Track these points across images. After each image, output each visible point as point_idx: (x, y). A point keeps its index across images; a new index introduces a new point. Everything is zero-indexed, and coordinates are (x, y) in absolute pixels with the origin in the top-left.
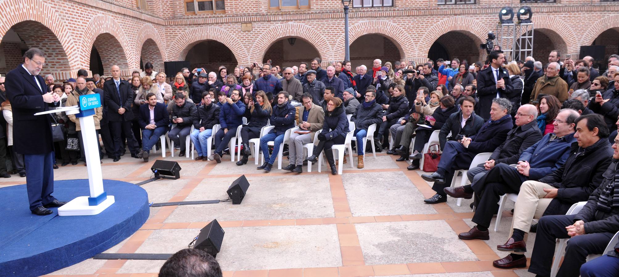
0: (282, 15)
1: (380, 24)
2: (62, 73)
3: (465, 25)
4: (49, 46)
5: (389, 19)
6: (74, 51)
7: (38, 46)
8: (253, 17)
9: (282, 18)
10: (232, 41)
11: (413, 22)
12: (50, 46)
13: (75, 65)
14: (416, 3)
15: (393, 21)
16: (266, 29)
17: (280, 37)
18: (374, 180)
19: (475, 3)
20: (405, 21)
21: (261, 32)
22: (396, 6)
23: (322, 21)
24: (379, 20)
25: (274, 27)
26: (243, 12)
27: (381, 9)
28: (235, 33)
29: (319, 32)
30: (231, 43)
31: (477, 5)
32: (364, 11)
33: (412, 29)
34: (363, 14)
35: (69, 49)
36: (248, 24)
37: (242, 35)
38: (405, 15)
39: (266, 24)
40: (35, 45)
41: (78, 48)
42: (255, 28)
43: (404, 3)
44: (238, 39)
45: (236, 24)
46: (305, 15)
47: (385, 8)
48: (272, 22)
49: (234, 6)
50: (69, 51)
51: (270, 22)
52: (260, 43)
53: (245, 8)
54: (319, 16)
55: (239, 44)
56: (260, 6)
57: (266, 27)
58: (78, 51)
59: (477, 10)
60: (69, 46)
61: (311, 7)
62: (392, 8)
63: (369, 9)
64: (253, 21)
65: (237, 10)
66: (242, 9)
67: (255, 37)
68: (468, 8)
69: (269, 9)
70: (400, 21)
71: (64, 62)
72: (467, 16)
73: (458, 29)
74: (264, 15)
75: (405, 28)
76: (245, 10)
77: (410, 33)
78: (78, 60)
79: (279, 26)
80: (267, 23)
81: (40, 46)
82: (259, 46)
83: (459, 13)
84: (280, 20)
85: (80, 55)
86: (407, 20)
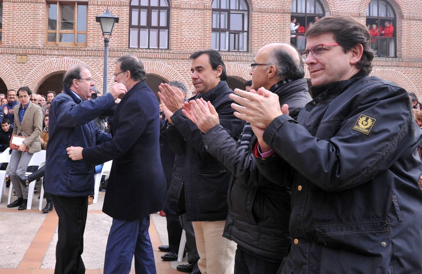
0: (58, 50)
1: (155, 65)
3: (238, 71)
5: (164, 61)
8: (29, 49)
9: (58, 53)
10: (5, 72)
11: (187, 65)
14: (190, 48)
15: (168, 63)
16: (41, 63)
17: (55, 71)
18: (96, 223)
19: (248, 51)
20: (179, 63)
21: (36, 65)
22: (171, 49)
23: (97, 59)
24: (154, 62)
25: (49, 60)
26: (19, 44)
27: (156, 51)
28: (9, 64)
29: (94, 69)
30: (4, 73)
31: (249, 53)
32: (139, 52)
33: (186, 72)
34: (139, 54)
36: (23, 56)
37: (16, 66)
38: (180, 58)
39: (42, 58)
42: (30, 60)
43: (179, 47)
44: (12, 70)
45: (11, 55)
46: (81, 51)
47: (160, 50)
48: (47, 56)
49: (11, 38)
51: (46, 55)
52: (34, 75)
53: (22, 40)
54: (95, 53)
55: (12, 75)
56: (37, 40)
57: (42, 61)
59: (249, 58)
61: (88, 45)
62: (167, 51)
63: (145, 50)
64: (28, 54)
65: (13, 42)
66: (18, 41)
67: (29, 69)
68: (240, 56)
69: (46, 43)
70: (175, 63)
72: (239, 62)
73: (231, 75)
74: (40, 49)
75: (180, 71)
76: (21, 42)
77: (184, 75)
79: (54, 60)
80: (43, 56)
82: (32, 79)
83: (232, 60)
84: (56, 55)
86: (182, 63)
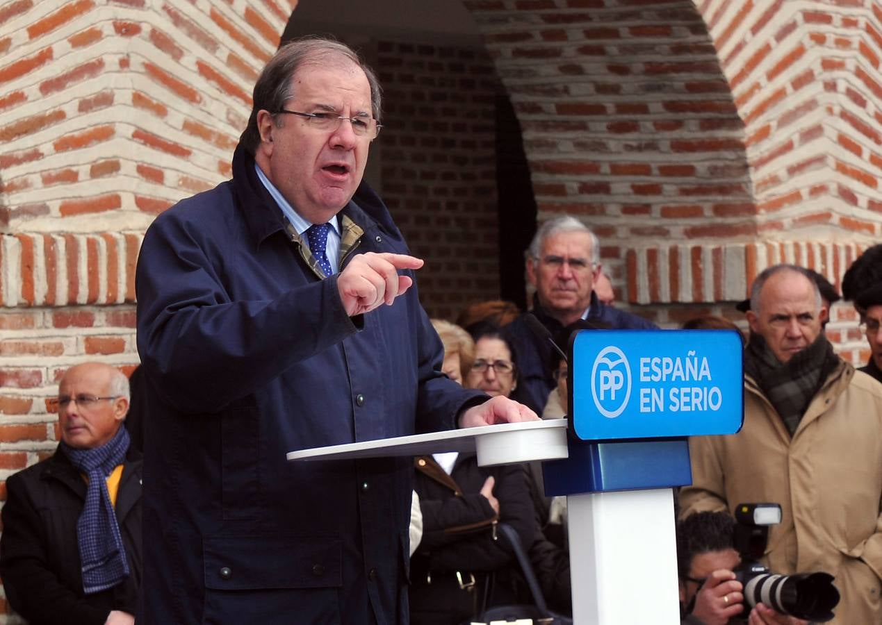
2: (697, 252)
4: (625, 50)
6: (799, 83)
7: (556, 53)
12: (635, 50)
13: (795, 197)
35: (759, 73)
40: (538, 42)
41: (828, 65)
50: (757, 86)
58: (831, 86)
60: (765, 50)
71: (714, 171)
78: (820, 160)
81: (569, 52)
85: (845, 115)
